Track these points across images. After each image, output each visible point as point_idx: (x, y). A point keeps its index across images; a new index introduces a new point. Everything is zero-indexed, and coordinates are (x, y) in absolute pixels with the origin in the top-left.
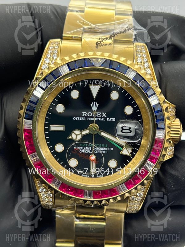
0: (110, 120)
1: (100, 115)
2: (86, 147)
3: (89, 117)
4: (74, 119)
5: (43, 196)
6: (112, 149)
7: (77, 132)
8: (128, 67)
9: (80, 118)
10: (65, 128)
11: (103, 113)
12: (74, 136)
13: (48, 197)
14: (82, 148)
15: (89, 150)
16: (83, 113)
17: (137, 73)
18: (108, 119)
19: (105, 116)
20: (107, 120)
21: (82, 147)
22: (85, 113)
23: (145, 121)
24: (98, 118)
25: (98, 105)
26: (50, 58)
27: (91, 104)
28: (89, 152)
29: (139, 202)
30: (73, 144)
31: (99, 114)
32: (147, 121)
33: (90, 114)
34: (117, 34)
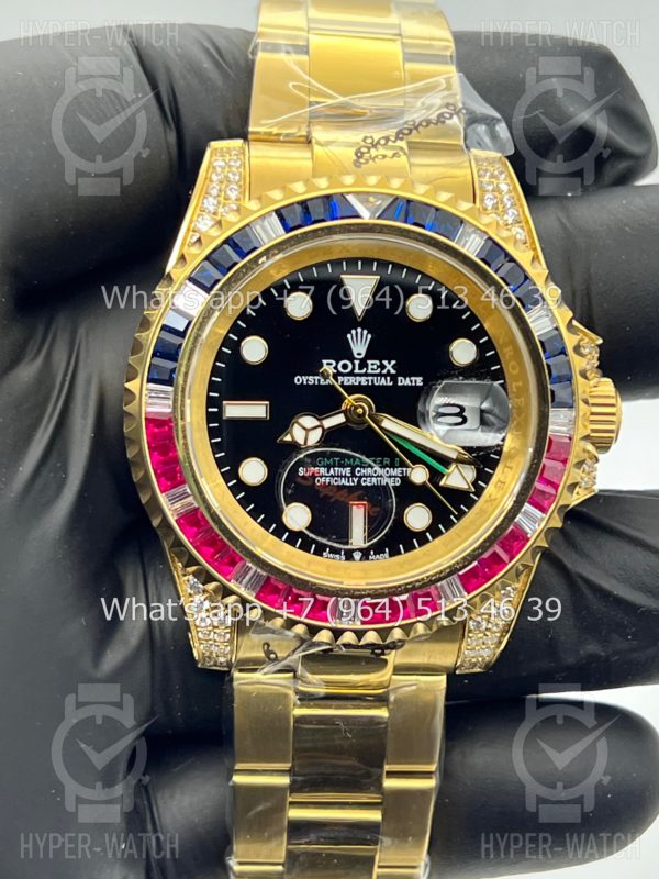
0: (408, 382)
1: (375, 367)
2: (334, 466)
3: (343, 375)
4: (298, 380)
5: (203, 624)
7: (308, 421)
8: (462, 221)
9: (316, 378)
10: (272, 410)
11: (385, 362)
12: (298, 434)
13: (217, 627)
14: (323, 471)
15: (345, 476)
16: (324, 362)
17: (490, 238)
18: (401, 381)
19: (393, 372)
20: (399, 384)
21: (324, 467)
22: (331, 364)
23: (514, 385)
24: (370, 378)
25: (370, 336)
26: (218, 196)
27: (349, 336)
28: (343, 482)
29: (498, 635)
30: (302, 456)
31: (372, 364)
32: (520, 384)
33: (345, 367)
34: (416, 128)
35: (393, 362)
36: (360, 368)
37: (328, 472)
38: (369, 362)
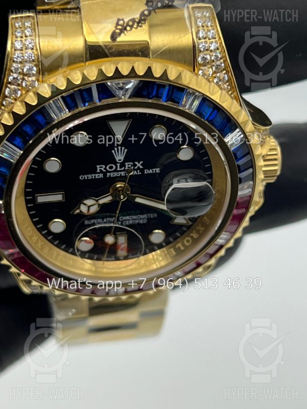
0: (151, 171)
2: (107, 217)
3: (110, 172)
4: (82, 178)
6: (155, 215)
7: (89, 202)
9: (93, 175)
10: (66, 196)
11: (137, 163)
12: (84, 209)
16: (98, 166)
18: (147, 171)
19: (141, 167)
20: (146, 173)
22: (102, 167)
24: (127, 172)
25: (126, 150)
27: (113, 151)
31: (128, 165)
33: (111, 168)
35: (141, 162)
36: (121, 167)
37: (103, 221)
38: (126, 164)
